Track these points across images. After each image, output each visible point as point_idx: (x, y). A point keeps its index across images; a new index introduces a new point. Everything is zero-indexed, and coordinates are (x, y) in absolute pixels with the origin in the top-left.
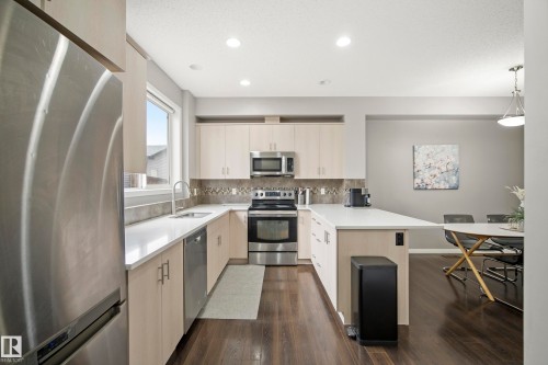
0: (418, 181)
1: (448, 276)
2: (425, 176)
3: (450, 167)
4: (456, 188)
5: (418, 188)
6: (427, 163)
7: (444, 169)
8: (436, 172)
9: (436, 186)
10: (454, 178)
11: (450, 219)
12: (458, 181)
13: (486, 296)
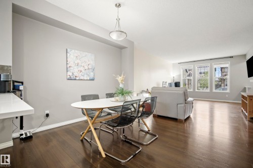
0: (69, 73)
1: (82, 141)
2: (75, 71)
3: (90, 67)
4: (93, 80)
5: (70, 79)
6: (76, 62)
7: (86, 68)
8: (82, 69)
9: (82, 78)
10: (92, 73)
11: (84, 98)
12: (94, 75)
13: (100, 153)
